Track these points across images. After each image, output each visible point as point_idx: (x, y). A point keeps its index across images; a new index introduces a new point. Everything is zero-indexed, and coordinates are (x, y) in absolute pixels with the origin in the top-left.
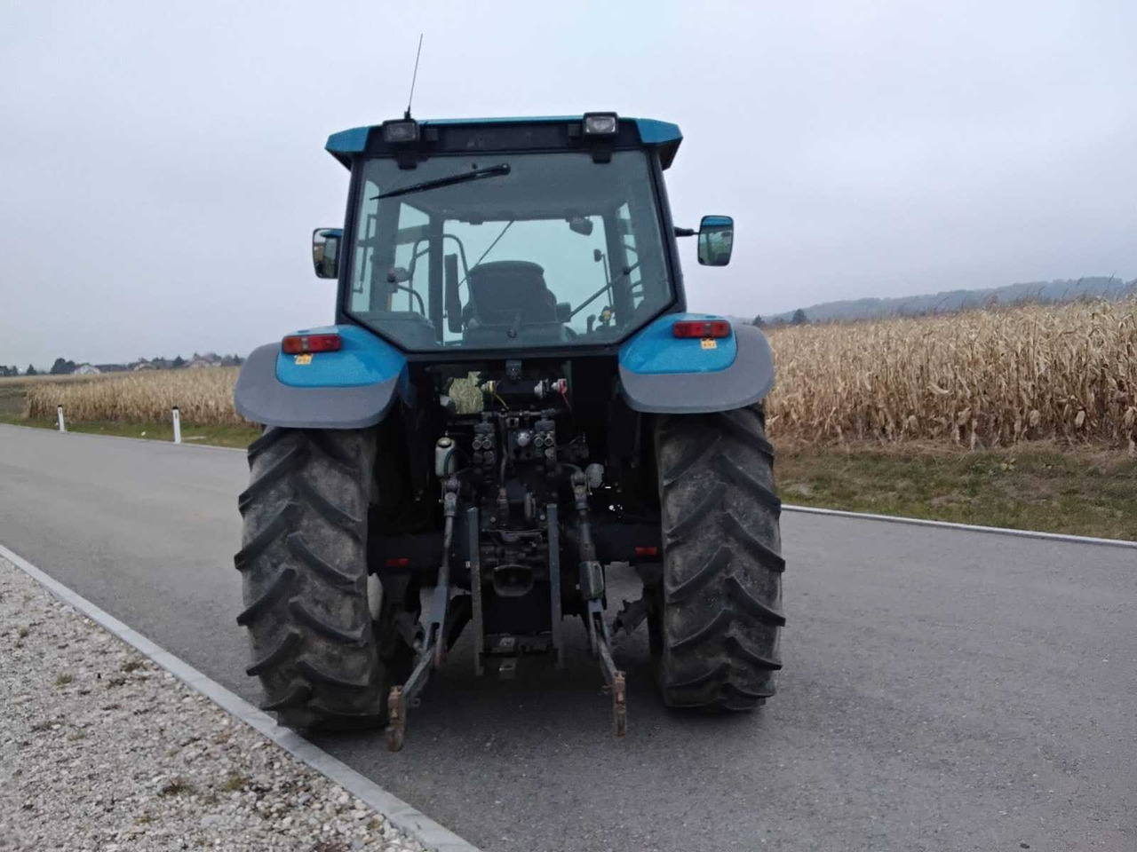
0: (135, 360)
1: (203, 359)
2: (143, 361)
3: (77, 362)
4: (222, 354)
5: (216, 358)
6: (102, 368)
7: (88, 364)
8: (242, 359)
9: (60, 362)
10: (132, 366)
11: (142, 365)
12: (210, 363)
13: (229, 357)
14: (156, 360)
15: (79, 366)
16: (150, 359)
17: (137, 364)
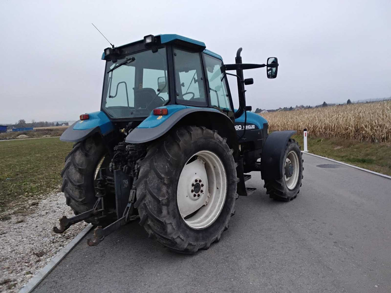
0: (278, 108)
1: (299, 107)
2: (280, 108)
3: (262, 109)
4: (305, 106)
5: (303, 107)
6: (269, 111)
7: (265, 110)
8: (304, 107)
9: (257, 109)
10: (277, 110)
11: (280, 110)
12: (301, 109)
13: (307, 106)
14: (285, 108)
15: (262, 111)
16: (283, 108)
17: (279, 109)
